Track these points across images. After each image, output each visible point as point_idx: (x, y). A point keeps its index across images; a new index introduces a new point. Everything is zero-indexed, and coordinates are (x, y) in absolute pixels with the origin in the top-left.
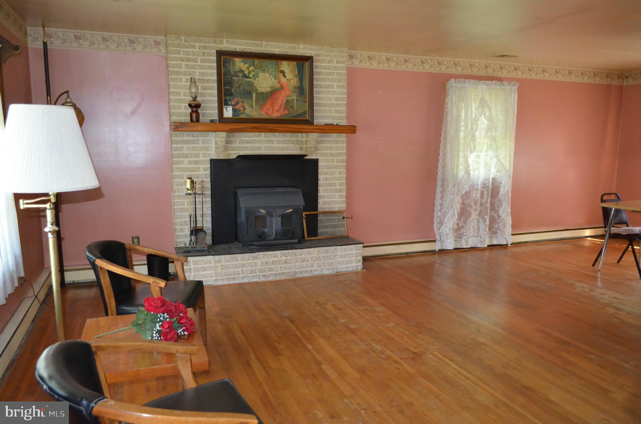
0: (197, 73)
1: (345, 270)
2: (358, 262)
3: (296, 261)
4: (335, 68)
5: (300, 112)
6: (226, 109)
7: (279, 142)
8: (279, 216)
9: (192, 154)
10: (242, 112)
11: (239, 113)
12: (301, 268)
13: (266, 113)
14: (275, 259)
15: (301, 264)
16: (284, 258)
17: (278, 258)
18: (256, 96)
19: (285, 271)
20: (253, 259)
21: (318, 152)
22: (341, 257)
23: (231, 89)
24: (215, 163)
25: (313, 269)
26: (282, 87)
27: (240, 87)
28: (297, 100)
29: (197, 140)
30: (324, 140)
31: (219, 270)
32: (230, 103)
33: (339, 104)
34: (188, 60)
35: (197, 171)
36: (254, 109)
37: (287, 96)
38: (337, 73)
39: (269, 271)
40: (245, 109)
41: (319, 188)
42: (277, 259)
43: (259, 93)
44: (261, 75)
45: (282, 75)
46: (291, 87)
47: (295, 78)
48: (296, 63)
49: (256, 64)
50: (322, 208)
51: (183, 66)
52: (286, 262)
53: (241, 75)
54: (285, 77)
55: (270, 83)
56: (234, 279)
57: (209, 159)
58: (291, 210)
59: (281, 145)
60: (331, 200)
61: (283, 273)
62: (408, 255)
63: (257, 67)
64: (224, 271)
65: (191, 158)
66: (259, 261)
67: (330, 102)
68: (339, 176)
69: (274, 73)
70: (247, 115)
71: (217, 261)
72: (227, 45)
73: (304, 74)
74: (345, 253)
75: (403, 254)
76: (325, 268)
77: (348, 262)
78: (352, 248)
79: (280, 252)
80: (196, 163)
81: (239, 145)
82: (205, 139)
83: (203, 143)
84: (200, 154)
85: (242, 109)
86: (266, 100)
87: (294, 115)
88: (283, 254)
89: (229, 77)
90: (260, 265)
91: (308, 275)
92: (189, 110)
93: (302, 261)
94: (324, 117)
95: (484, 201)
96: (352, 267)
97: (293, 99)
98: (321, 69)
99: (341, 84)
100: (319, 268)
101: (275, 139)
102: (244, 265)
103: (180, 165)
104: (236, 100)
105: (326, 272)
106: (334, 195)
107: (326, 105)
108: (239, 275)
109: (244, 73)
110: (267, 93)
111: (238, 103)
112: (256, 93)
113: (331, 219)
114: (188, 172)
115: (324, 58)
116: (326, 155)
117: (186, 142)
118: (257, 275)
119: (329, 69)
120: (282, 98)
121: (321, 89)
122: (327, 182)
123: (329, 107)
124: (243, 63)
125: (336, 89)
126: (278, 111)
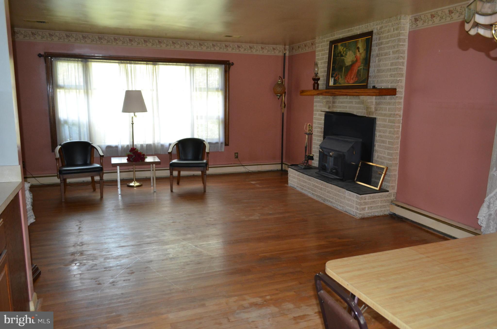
0: (324, 58)
1: (349, 212)
2: (357, 209)
3: (325, 191)
4: (392, 36)
5: (364, 79)
6: (331, 80)
10: (337, 81)
13: (348, 81)
15: (328, 194)
18: (344, 70)
19: (321, 196)
20: (309, 180)
21: (377, 112)
22: (347, 199)
23: (335, 66)
26: (357, 60)
27: (338, 64)
28: (363, 69)
30: (381, 102)
32: (333, 76)
34: (322, 50)
37: (358, 67)
38: (393, 41)
40: (339, 79)
44: (348, 53)
45: (357, 50)
47: (364, 51)
48: (365, 39)
51: (320, 54)
53: (340, 55)
54: (359, 51)
55: (352, 58)
63: (347, 47)
70: (339, 83)
72: (336, 36)
73: (369, 46)
74: (350, 198)
77: (351, 206)
78: (354, 196)
81: (338, 105)
86: (348, 71)
87: (360, 81)
89: (335, 57)
90: (311, 186)
96: (353, 212)
97: (361, 69)
98: (382, 39)
99: (395, 50)
100: (336, 202)
101: (354, 100)
105: (339, 208)
108: (304, 188)
109: (341, 53)
111: (336, 75)
112: (345, 67)
114: (318, 120)
115: (385, 29)
116: (381, 115)
117: (318, 102)
119: (388, 38)
120: (356, 69)
121: (382, 57)
122: (381, 139)
123: (386, 72)
124: (341, 47)
125: (392, 56)
126: (353, 79)
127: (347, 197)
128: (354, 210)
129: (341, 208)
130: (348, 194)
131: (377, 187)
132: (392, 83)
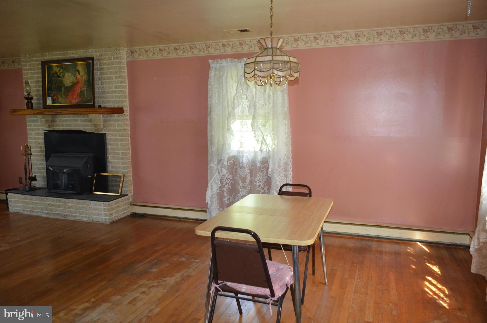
0: (36, 77)
1: (97, 220)
3: (65, 207)
4: (112, 64)
5: (88, 99)
6: (49, 99)
7: (81, 121)
9: (36, 129)
11: (55, 102)
12: (69, 212)
13: (70, 101)
18: (64, 90)
19: (60, 213)
20: (41, 201)
22: (93, 209)
23: (51, 86)
24: (46, 133)
25: (76, 215)
26: (78, 82)
27: (55, 84)
28: (87, 90)
30: (109, 119)
31: (25, 204)
32: (51, 95)
33: (117, 91)
34: (31, 70)
36: (63, 98)
37: (81, 88)
40: (58, 99)
42: (54, 203)
43: (66, 87)
44: (67, 74)
45: (77, 73)
47: (86, 74)
48: (86, 63)
49: (63, 67)
50: (111, 171)
51: (29, 73)
52: (59, 206)
53: (56, 76)
54: (80, 74)
55: (72, 80)
56: (33, 212)
57: (43, 132)
58: (66, 170)
59: (82, 123)
60: (117, 165)
62: (181, 220)
63: (64, 69)
64: (28, 205)
65: (36, 131)
67: (111, 90)
68: (121, 147)
69: (73, 72)
70: (60, 103)
72: (48, 57)
73: (90, 70)
74: (97, 207)
76: (83, 215)
77: (98, 215)
78: (101, 204)
79: (56, 198)
80: (38, 134)
81: (59, 123)
84: (39, 128)
86: (69, 92)
87: (85, 101)
89: (50, 78)
91: (72, 219)
92: (26, 101)
93: (69, 208)
94: (108, 102)
96: (102, 219)
97: (84, 90)
98: (103, 65)
99: (118, 75)
102: (37, 204)
104: (54, 93)
105: (85, 219)
107: (108, 92)
108: (35, 209)
109: (58, 74)
110: (70, 87)
111: (54, 95)
112: (64, 87)
114: (34, 140)
115: (105, 57)
116: (111, 130)
117: (33, 121)
118: (44, 212)
119: (109, 65)
120: (78, 90)
121: (105, 81)
122: (113, 151)
123: (111, 94)
124: (57, 68)
125: (114, 80)
126: (76, 99)
127: (93, 207)
128: (103, 217)
129: (87, 219)
130: (93, 204)
131: (118, 193)
132: (118, 103)
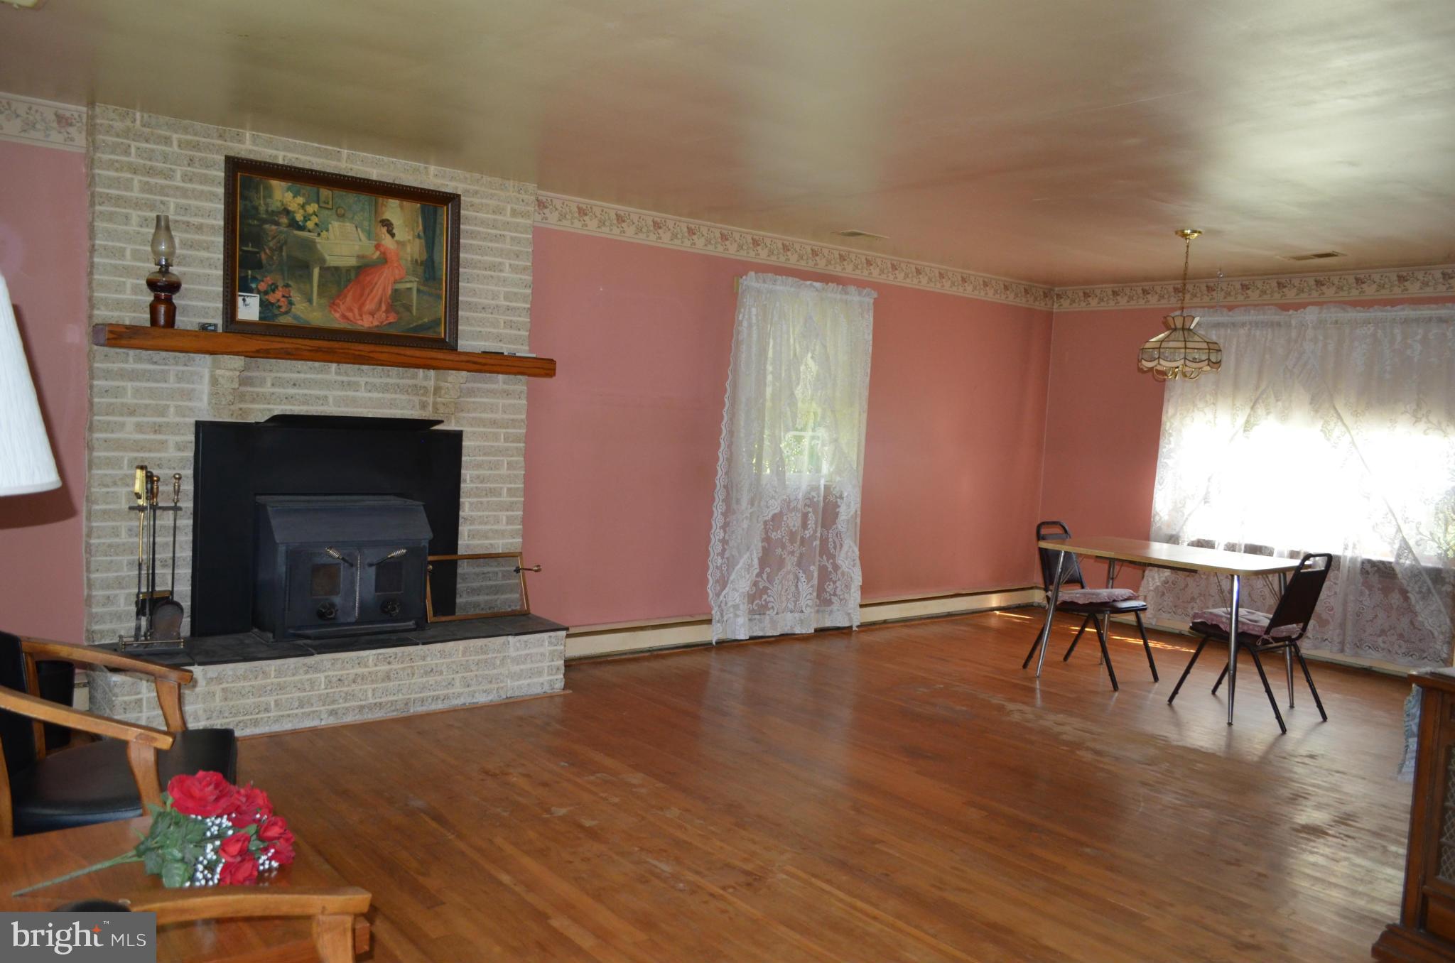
0: (175, 207)
1: (524, 691)
2: (554, 671)
3: (413, 674)
4: (506, 226)
5: (426, 320)
6: (244, 300)
7: (372, 387)
8: (371, 565)
9: (147, 406)
10: (283, 310)
11: (276, 312)
12: (423, 688)
13: (344, 317)
14: (360, 670)
15: (424, 680)
16: (384, 668)
17: (368, 667)
18: (320, 276)
19: (383, 700)
20: (307, 672)
21: (462, 414)
22: (516, 661)
23: (258, 253)
24: (205, 431)
25: (451, 691)
26: (384, 260)
27: (281, 249)
28: (418, 290)
29: (163, 371)
30: (478, 389)
31: (218, 702)
32: (254, 286)
33: (514, 309)
34: (150, 172)
35: (159, 451)
36: (315, 304)
37: (396, 282)
38: (512, 238)
39: (346, 700)
40: (291, 303)
41: (461, 500)
42: (367, 670)
43: (329, 268)
45: (385, 229)
46: (406, 260)
47: (417, 241)
48: (419, 205)
49: (322, 198)
50: (468, 546)
51: (136, 184)
52: (388, 677)
53: (284, 220)
54: (393, 235)
55: (357, 248)
57: (193, 420)
58: (404, 551)
59: (375, 395)
60: (488, 527)
61: (380, 704)
63: (326, 206)
64: (231, 703)
65: (144, 415)
66: (322, 676)
67: (493, 302)
68: (509, 472)
69: (366, 223)
70: (295, 317)
71: (212, 679)
72: (254, 146)
73: (438, 232)
74: (527, 652)
75: (642, 651)
76: (481, 688)
77: (533, 673)
78: (543, 641)
79: (374, 652)
80: (158, 429)
81: (272, 390)
82: (183, 372)
83: (180, 379)
85: (283, 302)
86: (346, 286)
87: (411, 326)
88: (380, 657)
89: (256, 222)
90: (323, 687)
91: (439, 706)
92: (149, 297)
93: (426, 673)
94: (479, 336)
95: (808, 534)
96: (542, 684)
97: (410, 289)
98: (477, 225)
99: (521, 263)
100: (467, 690)
101: (362, 380)
102: (281, 688)
103: (112, 432)
104: (269, 280)
105: (482, 699)
106: (495, 516)
107: (483, 308)
108: (269, 711)
110: (349, 270)
111: (274, 288)
112: (320, 268)
113: (488, 573)
114: (133, 450)
115: (484, 201)
116: (482, 422)
117: (133, 376)
118: (314, 712)
119: (494, 227)
120: (383, 284)
121: (475, 271)
123: (492, 314)
124: (290, 194)
125: (506, 274)
126: (372, 314)
127: (513, 653)
129: (490, 698)
130: (517, 645)
